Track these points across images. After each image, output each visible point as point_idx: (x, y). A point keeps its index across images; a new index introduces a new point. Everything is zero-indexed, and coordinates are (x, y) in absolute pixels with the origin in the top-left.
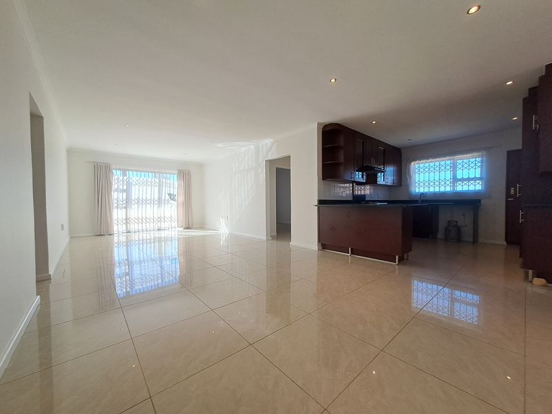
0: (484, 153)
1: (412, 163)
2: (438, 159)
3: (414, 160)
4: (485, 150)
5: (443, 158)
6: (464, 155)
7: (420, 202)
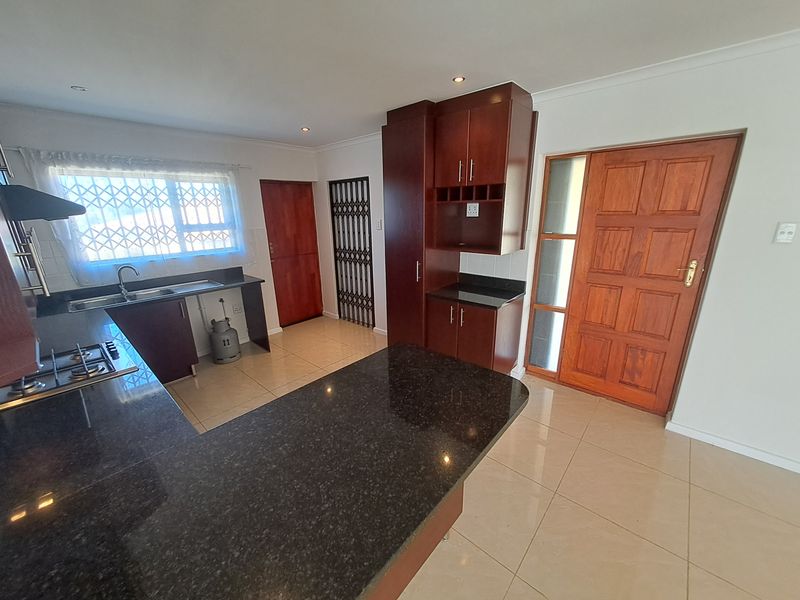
4: (232, 170)
5: (151, 172)
6: (196, 172)
7: (124, 291)
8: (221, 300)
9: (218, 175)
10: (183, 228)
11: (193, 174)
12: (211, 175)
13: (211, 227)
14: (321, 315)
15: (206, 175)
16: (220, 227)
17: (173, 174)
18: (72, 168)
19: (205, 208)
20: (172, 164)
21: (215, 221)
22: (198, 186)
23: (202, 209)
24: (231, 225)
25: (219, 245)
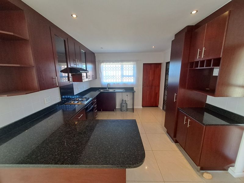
0: (135, 63)
1: (102, 64)
2: (115, 63)
3: (103, 62)
4: (136, 61)
5: (117, 63)
6: (127, 62)
7: (107, 89)
8: (127, 95)
9: (132, 63)
10: (123, 76)
11: (126, 63)
12: (130, 63)
13: (128, 76)
14: (158, 107)
15: (129, 63)
16: (131, 76)
17: (122, 63)
18: (105, 63)
19: (125, 71)
20: (122, 61)
21: (130, 75)
22: (127, 66)
23: (127, 71)
24: (133, 76)
25: (130, 81)
